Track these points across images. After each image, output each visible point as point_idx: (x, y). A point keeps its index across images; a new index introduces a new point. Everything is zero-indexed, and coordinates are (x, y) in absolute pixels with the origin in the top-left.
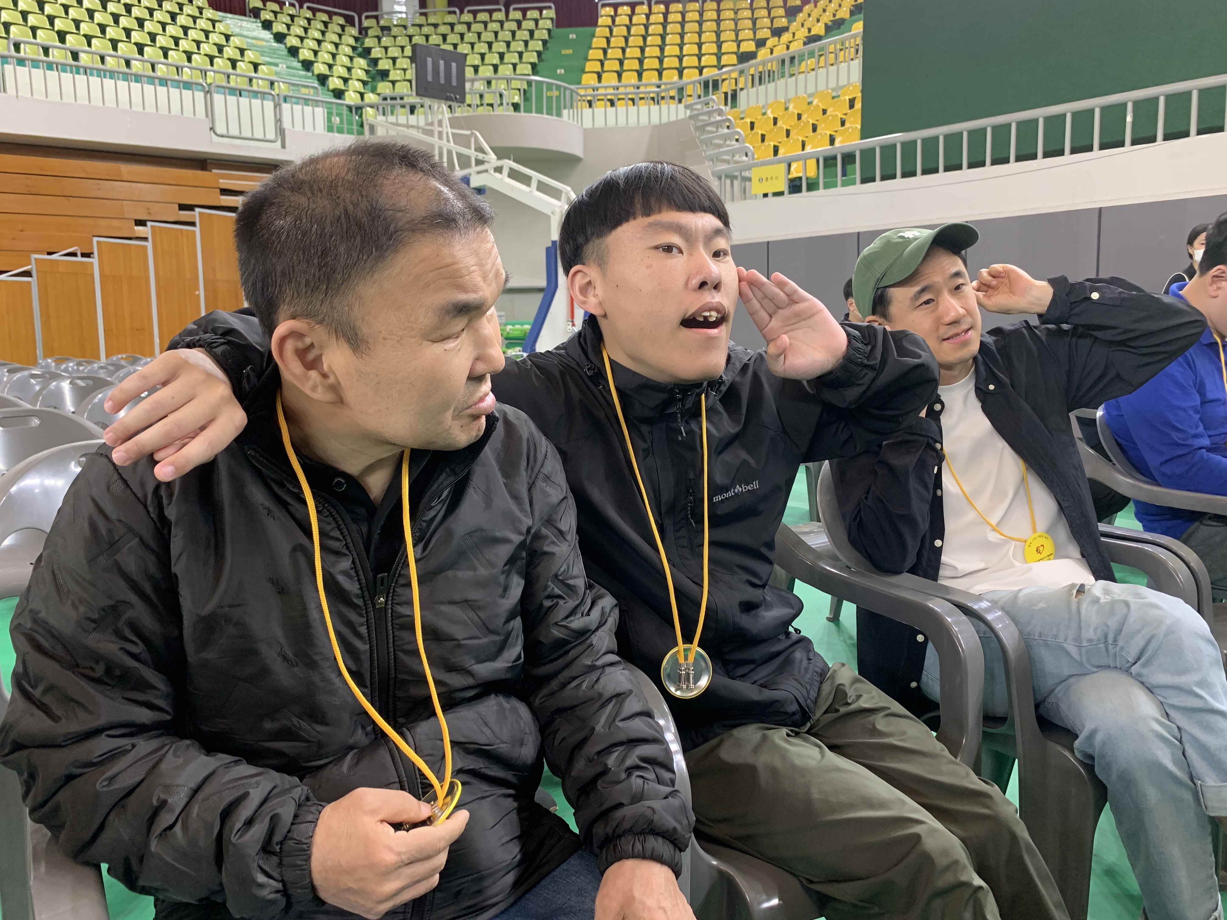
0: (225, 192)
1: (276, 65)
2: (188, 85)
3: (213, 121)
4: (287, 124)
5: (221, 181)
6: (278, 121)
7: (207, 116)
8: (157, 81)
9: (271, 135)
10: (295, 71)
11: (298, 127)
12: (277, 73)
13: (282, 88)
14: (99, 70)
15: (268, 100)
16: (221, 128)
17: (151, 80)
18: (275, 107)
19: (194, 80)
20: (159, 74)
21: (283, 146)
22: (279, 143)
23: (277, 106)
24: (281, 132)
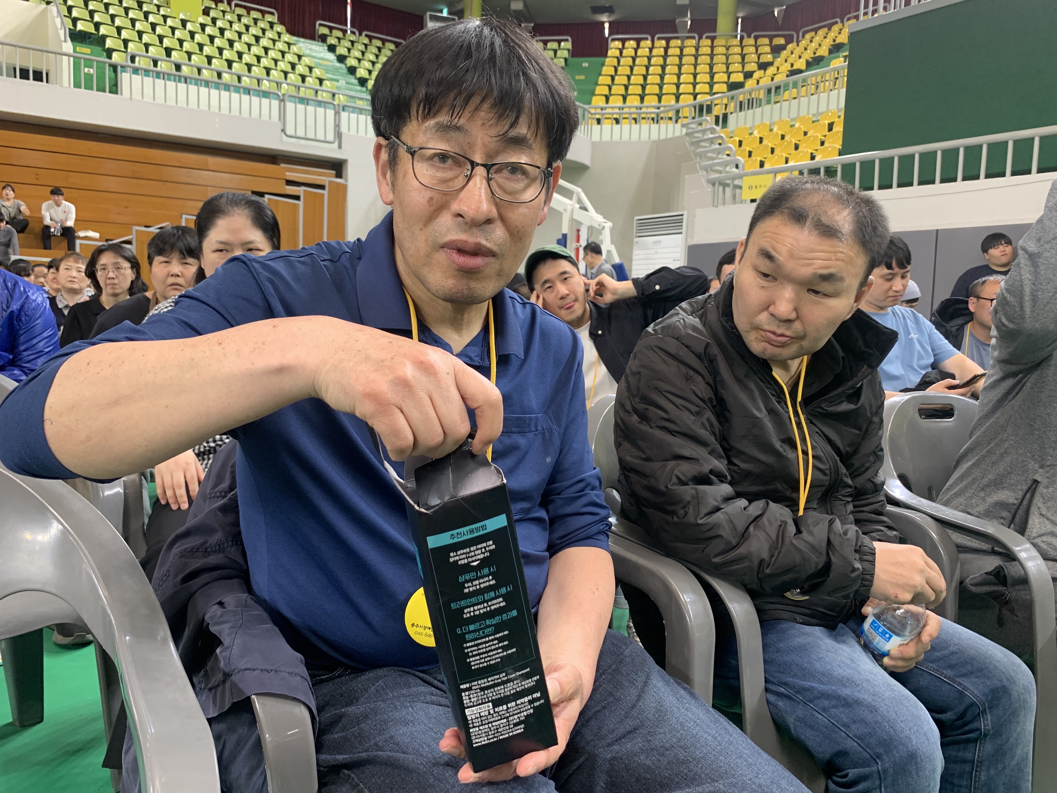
0: (290, 183)
1: (337, 81)
2: (266, 94)
3: (284, 124)
4: (344, 129)
5: (287, 173)
6: (337, 126)
7: (280, 119)
8: (242, 90)
9: (330, 137)
10: (352, 87)
11: (353, 132)
12: (338, 88)
13: (341, 99)
14: (196, 80)
15: (329, 108)
16: (290, 131)
17: (237, 90)
18: (335, 114)
19: (271, 90)
20: (243, 84)
21: (340, 147)
22: (336, 145)
23: (337, 113)
24: (339, 135)
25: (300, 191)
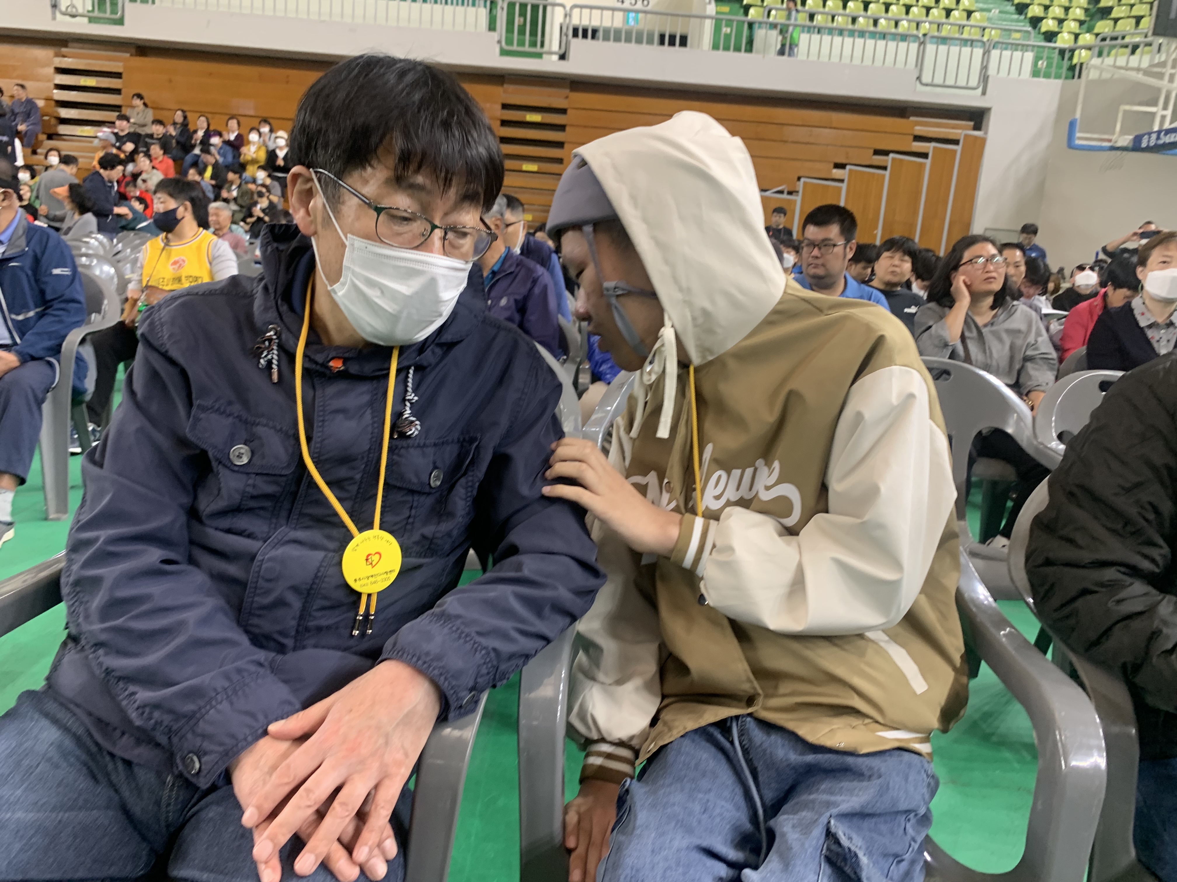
0: (918, 138)
1: (989, 10)
2: (904, 37)
3: (921, 70)
4: (992, 71)
5: (917, 128)
6: (984, 68)
7: (916, 65)
9: (974, 81)
10: (1008, 16)
11: (1003, 73)
12: (989, 19)
13: (993, 34)
14: (809, 28)
15: (976, 47)
16: (926, 78)
17: (873, 35)
18: (984, 54)
19: (910, 32)
20: (880, 28)
21: (984, 93)
22: (980, 90)
23: (986, 53)
24: (984, 79)
25: (929, 148)
